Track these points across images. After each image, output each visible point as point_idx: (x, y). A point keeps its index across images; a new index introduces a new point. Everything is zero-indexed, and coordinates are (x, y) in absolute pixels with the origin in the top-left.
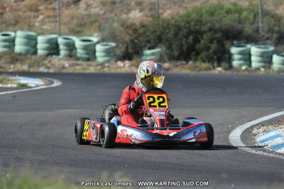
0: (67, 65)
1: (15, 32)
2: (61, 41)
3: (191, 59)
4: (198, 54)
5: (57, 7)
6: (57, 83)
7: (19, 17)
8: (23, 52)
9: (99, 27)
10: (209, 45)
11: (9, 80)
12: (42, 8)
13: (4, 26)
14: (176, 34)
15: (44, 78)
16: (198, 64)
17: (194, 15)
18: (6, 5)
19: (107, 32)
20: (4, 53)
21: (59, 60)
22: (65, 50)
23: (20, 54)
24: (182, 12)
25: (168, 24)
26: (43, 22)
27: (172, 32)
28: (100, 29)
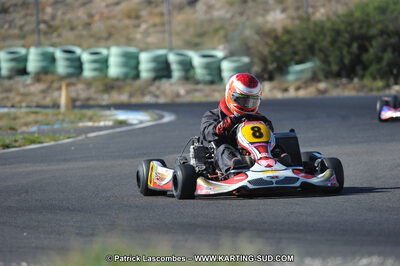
0: (182, 91)
1: (108, 48)
2: (172, 58)
3: (356, 75)
4: (365, 68)
5: (165, 11)
6: (168, 118)
7: (113, 27)
8: (121, 76)
9: (226, 36)
10: (380, 54)
11: (101, 116)
12: (144, 13)
13: (92, 41)
14: (333, 42)
15: (151, 111)
16: (367, 81)
17: (358, 14)
18: (94, 11)
19: (236, 44)
20: (94, 79)
21: (171, 85)
22: (179, 70)
23: (117, 79)
24: (341, 10)
25: (322, 28)
26: (146, 33)
27: (329, 39)
28: (227, 39)
